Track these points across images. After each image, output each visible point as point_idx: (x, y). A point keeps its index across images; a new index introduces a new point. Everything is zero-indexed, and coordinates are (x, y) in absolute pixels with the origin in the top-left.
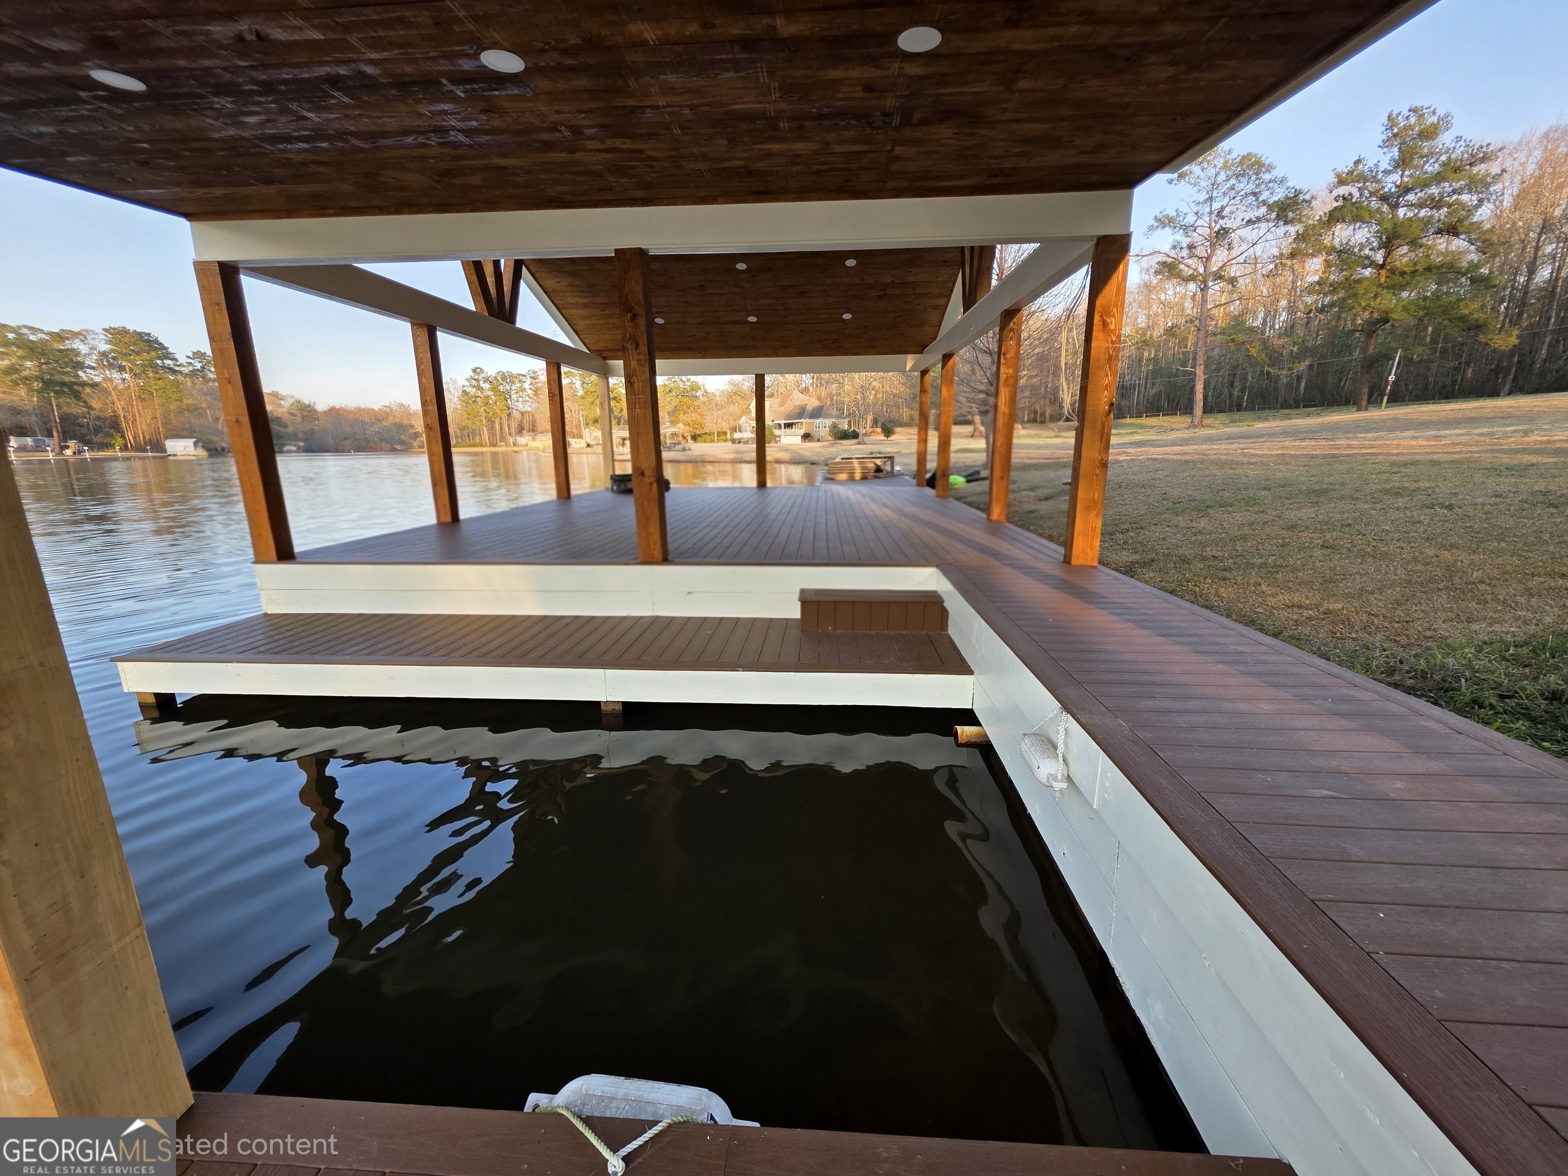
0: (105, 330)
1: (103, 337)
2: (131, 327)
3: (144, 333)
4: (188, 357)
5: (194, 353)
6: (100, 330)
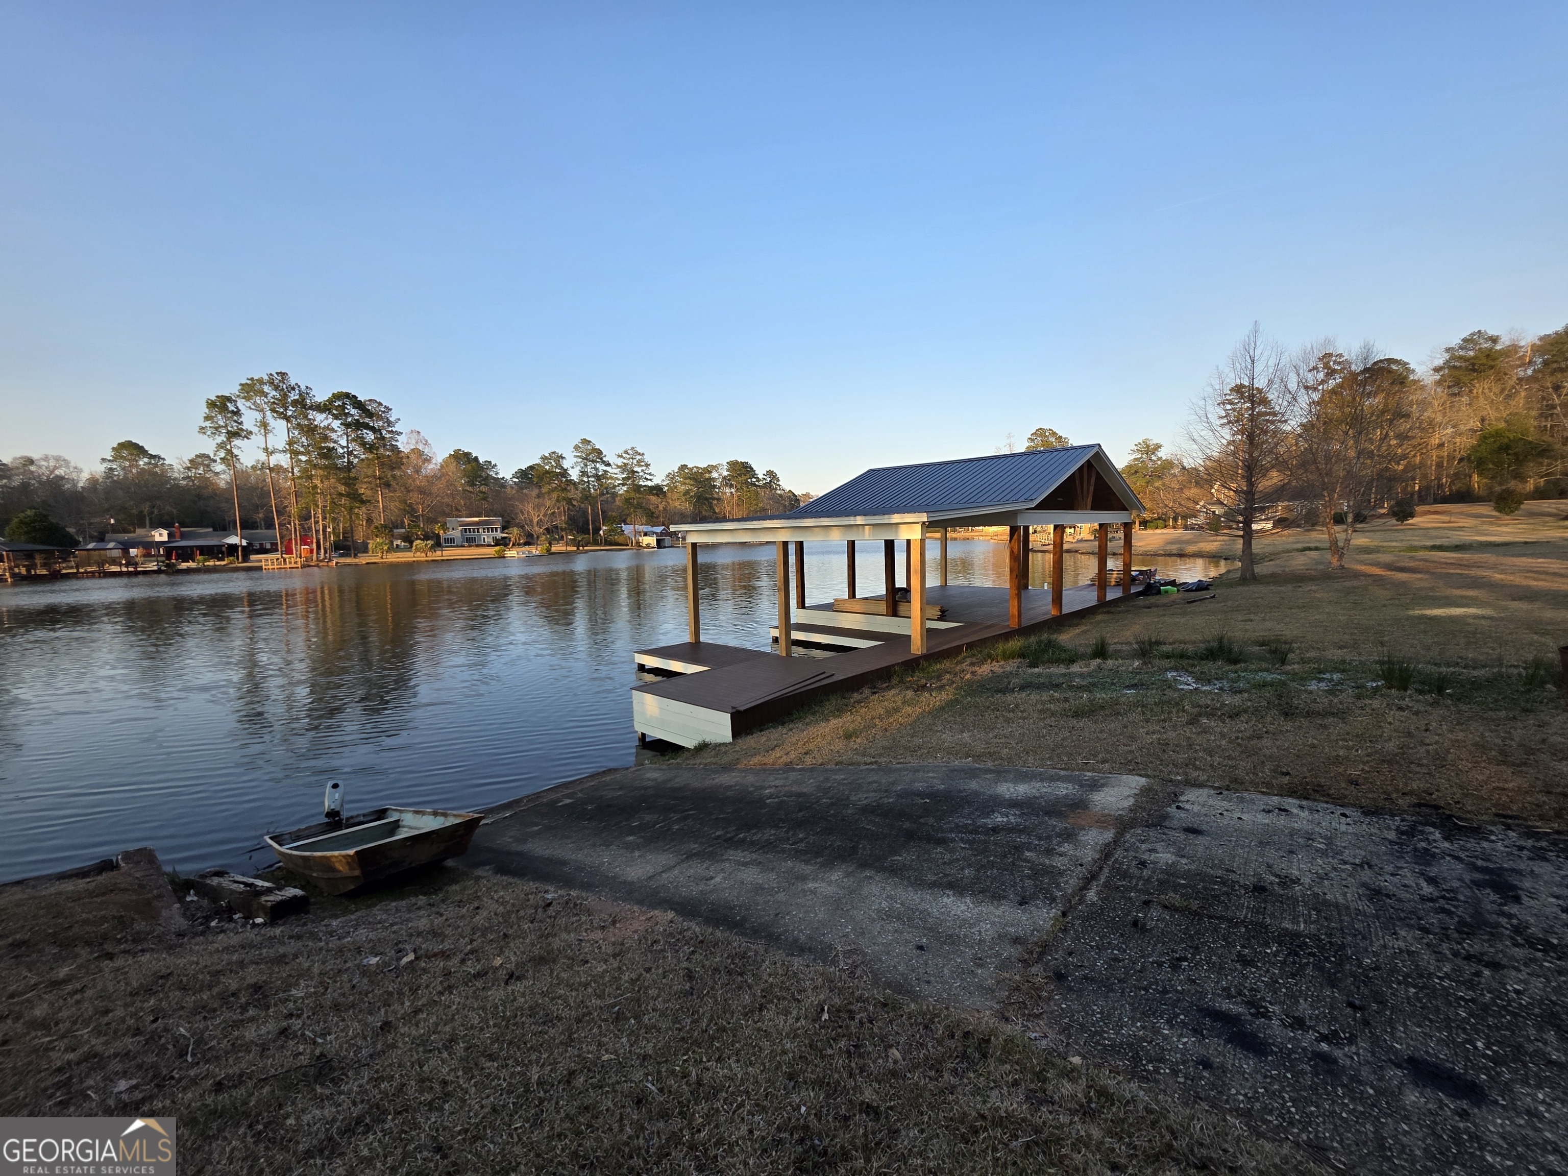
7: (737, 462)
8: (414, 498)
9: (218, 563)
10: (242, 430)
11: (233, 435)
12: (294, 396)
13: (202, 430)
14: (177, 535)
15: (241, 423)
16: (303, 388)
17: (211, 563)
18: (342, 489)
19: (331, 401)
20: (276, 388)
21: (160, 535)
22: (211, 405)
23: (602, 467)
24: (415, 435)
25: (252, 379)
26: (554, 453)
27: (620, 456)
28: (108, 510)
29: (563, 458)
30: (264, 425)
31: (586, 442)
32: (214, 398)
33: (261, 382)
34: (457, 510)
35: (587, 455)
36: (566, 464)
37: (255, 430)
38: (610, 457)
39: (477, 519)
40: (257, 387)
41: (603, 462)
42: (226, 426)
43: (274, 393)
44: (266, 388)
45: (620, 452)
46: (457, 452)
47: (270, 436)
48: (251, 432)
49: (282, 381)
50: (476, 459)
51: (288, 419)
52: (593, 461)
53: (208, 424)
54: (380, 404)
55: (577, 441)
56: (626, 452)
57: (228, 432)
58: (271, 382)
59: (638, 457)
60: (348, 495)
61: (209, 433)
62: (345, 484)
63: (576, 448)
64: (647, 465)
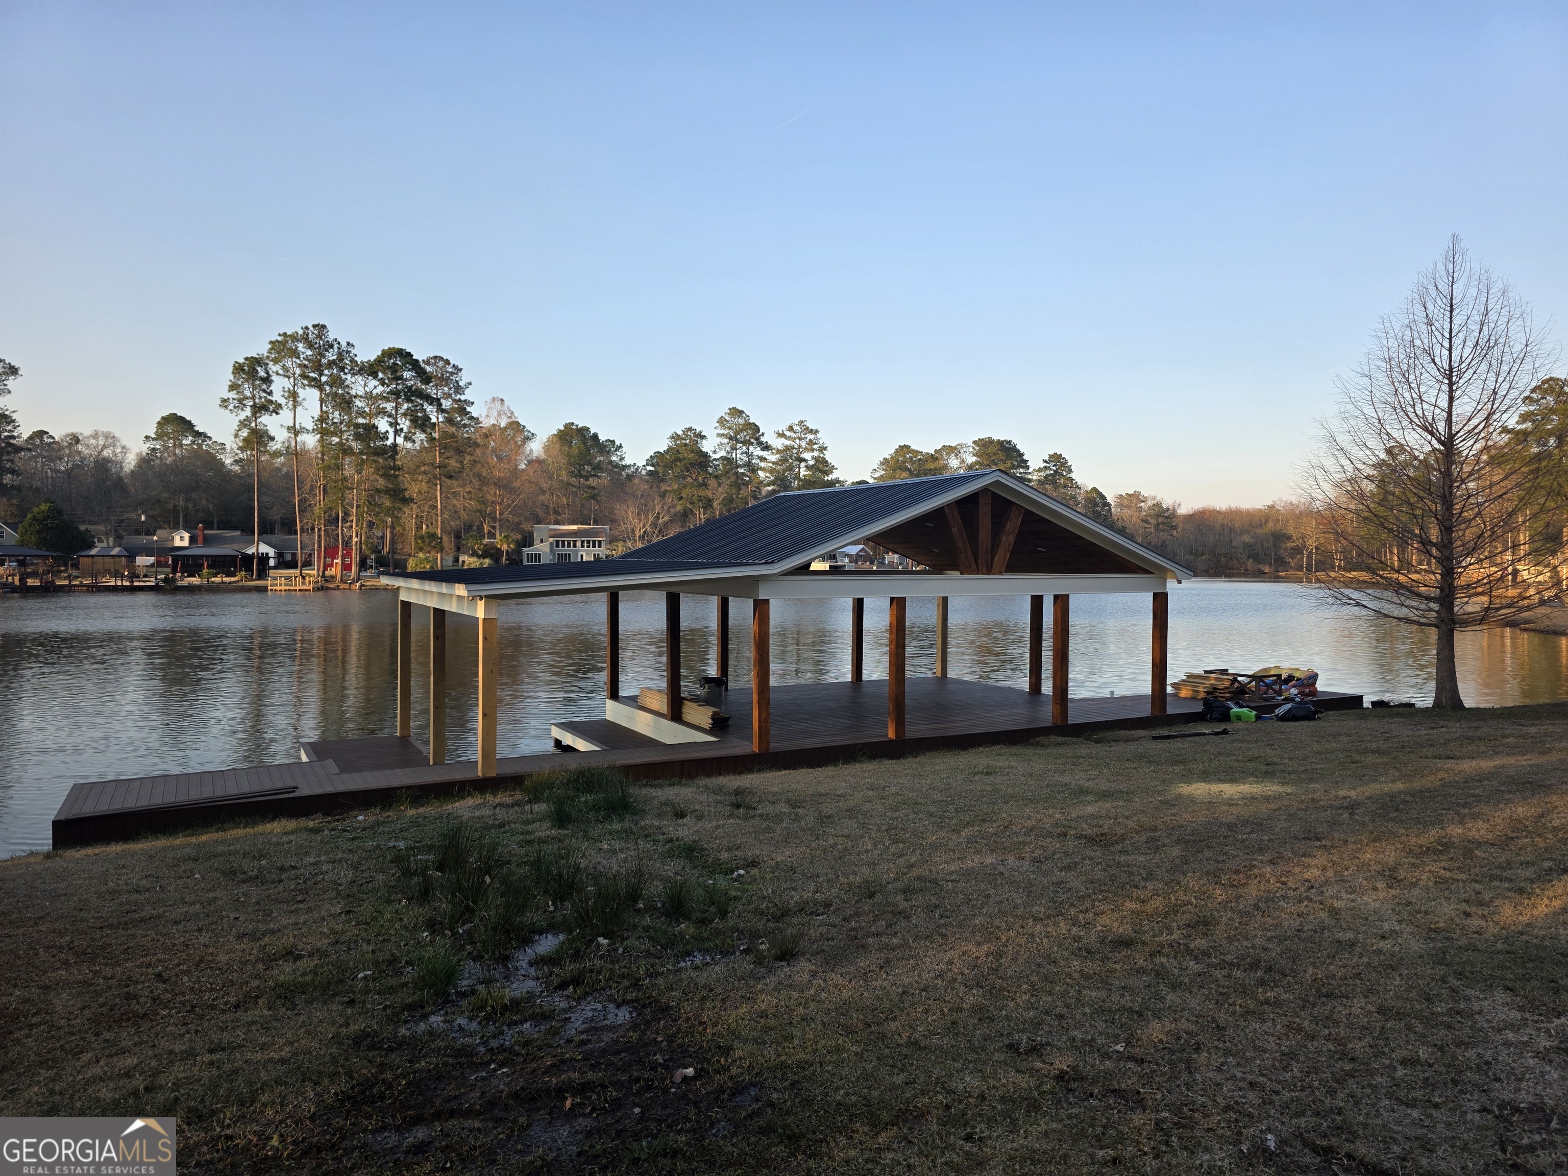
0: (975, 442)
1: (971, 449)
2: (995, 438)
3: (1005, 441)
4: (1045, 461)
5: (1051, 456)
6: (971, 444)
7: (990, 441)
8: (492, 494)
9: (225, 579)
10: (271, 402)
11: (260, 409)
12: (331, 355)
13: (224, 402)
14: (200, 539)
15: (270, 393)
16: (344, 344)
17: (217, 579)
18: (381, 482)
19: (379, 361)
20: (310, 346)
21: (181, 539)
22: (238, 369)
23: (758, 452)
24: (498, 404)
25: (285, 334)
26: (690, 429)
27: (781, 435)
28: (141, 504)
29: (703, 437)
30: (293, 395)
31: (736, 412)
32: (241, 361)
33: (294, 338)
34: (556, 512)
35: (737, 432)
36: (707, 447)
37: (282, 401)
38: (769, 437)
39: (575, 527)
40: (290, 344)
41: (760, 444)
42: (253, 398)
43: (309, 352)
44: (301, 347)
45: (782, 427)
46: (568, 426)
47: (299, 409)
48: (280, 405)
49: (319, 337)
50: (595, 436)
51: (319, 386)
52: (744, 443)
53: (233, 395)
54: (447, 362)
55: (723, 411)
56: (791, 428)
57: (254, 407)
58: (305, 338)
59: (810, 437)
60: (387, 491)
61: (231, 407)
62: (386, 476)
63: (722, 421)
64: (823, 449)
